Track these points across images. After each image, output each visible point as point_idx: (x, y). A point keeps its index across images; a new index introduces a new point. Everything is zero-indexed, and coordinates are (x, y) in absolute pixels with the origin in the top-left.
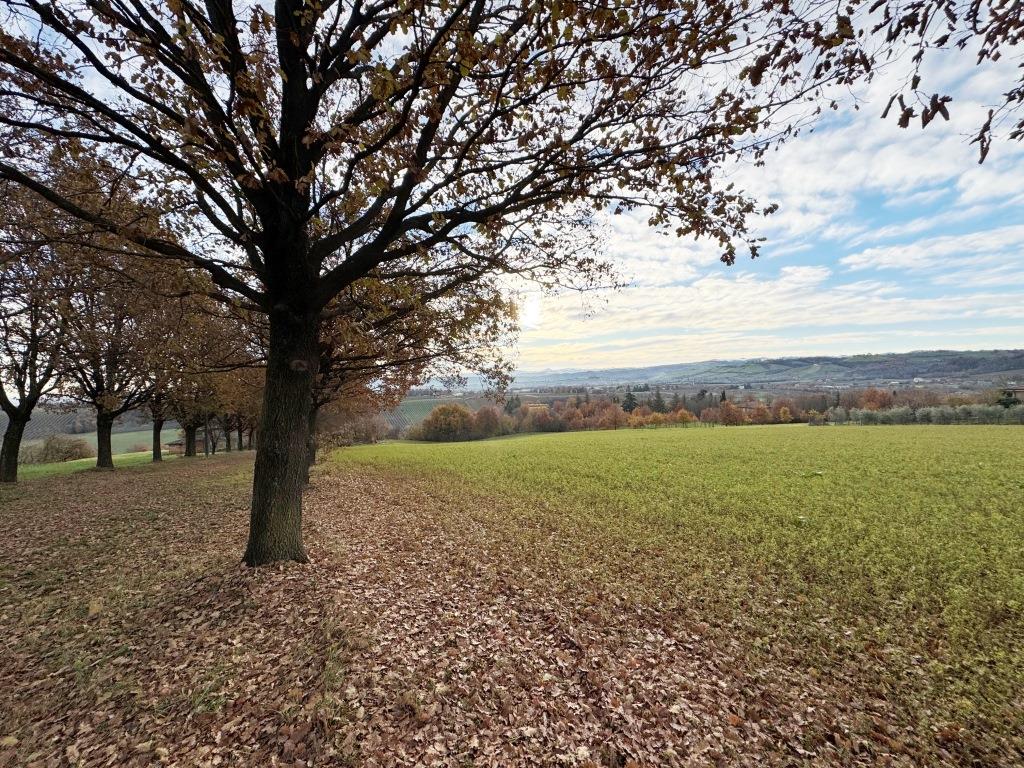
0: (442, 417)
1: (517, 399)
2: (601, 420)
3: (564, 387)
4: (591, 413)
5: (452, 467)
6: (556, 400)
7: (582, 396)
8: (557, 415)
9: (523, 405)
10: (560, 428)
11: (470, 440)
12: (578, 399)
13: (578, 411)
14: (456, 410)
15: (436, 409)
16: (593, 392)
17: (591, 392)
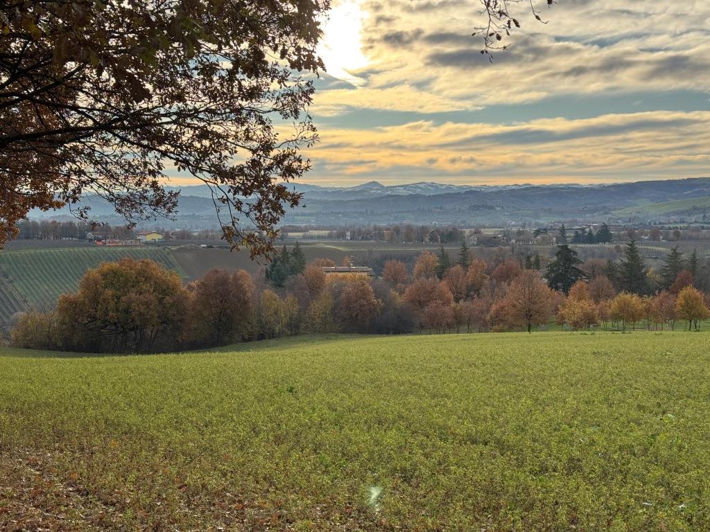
0: (109, 292)
1: (297, 253)
2: (494, 308)
3: (409, 227)
4: (473, 290)
5: (132, 418)
6: (389, 257)
7: (453, 250)
8: (393, 293)
9: (310, 268)
10: (397, 324)
11: (179, 348)
12: (443, 256)
13: (443, 285)
14: (144, 275)
15: (93, 272)
16: (480, 242)
17: (474, 240)
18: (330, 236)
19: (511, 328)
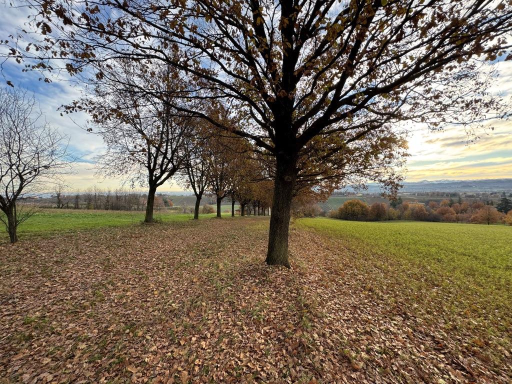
0: (350, 207)
1: (400, 199)
2: (473, 216)
3: (438, 192)
4: (464, 211)
6: (431, 200)
7: (455, 199)
8: (432, 210)
9: (404, 203)
10: (435, 219)
11: (367, 221)
12: (451, 201)
13: (451, 209)
14: (358, 203)
15: (346, 202)
16: (466, 197)
17: (464, 196)
18: (410, 195)
19: (480, 223)
